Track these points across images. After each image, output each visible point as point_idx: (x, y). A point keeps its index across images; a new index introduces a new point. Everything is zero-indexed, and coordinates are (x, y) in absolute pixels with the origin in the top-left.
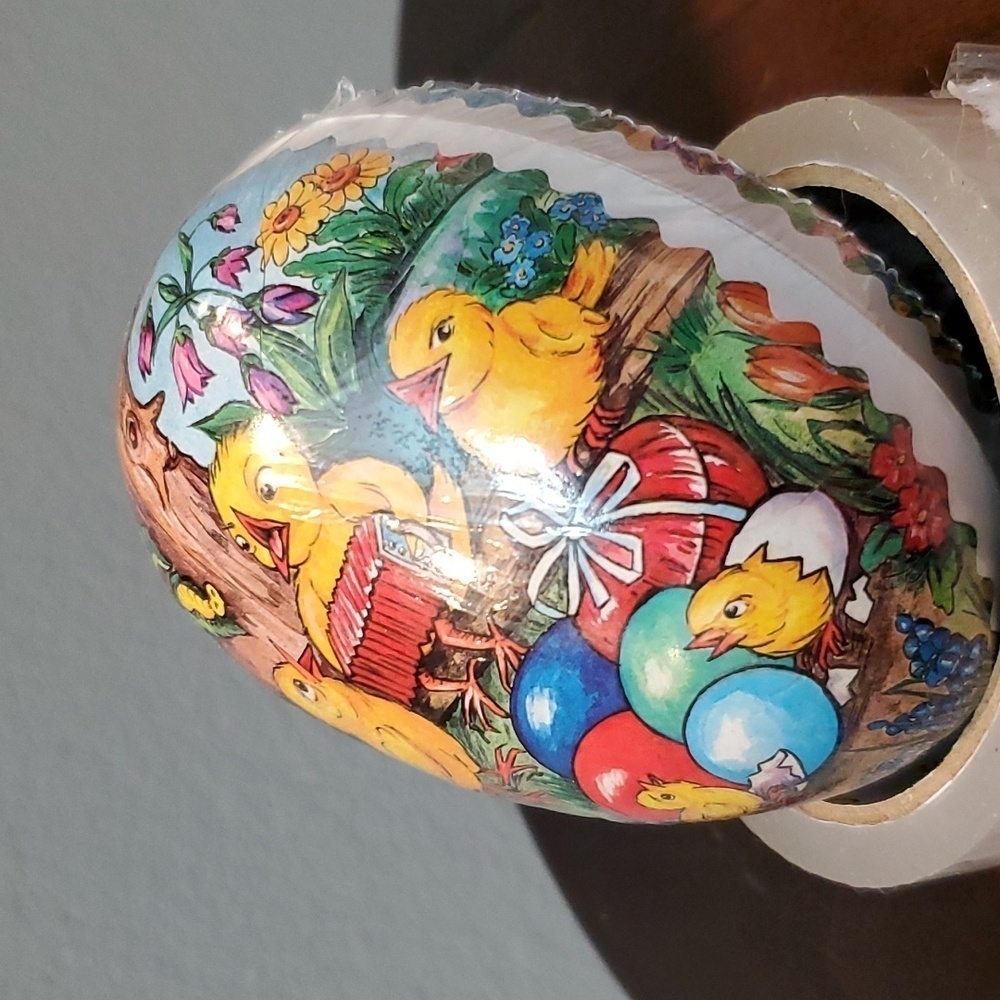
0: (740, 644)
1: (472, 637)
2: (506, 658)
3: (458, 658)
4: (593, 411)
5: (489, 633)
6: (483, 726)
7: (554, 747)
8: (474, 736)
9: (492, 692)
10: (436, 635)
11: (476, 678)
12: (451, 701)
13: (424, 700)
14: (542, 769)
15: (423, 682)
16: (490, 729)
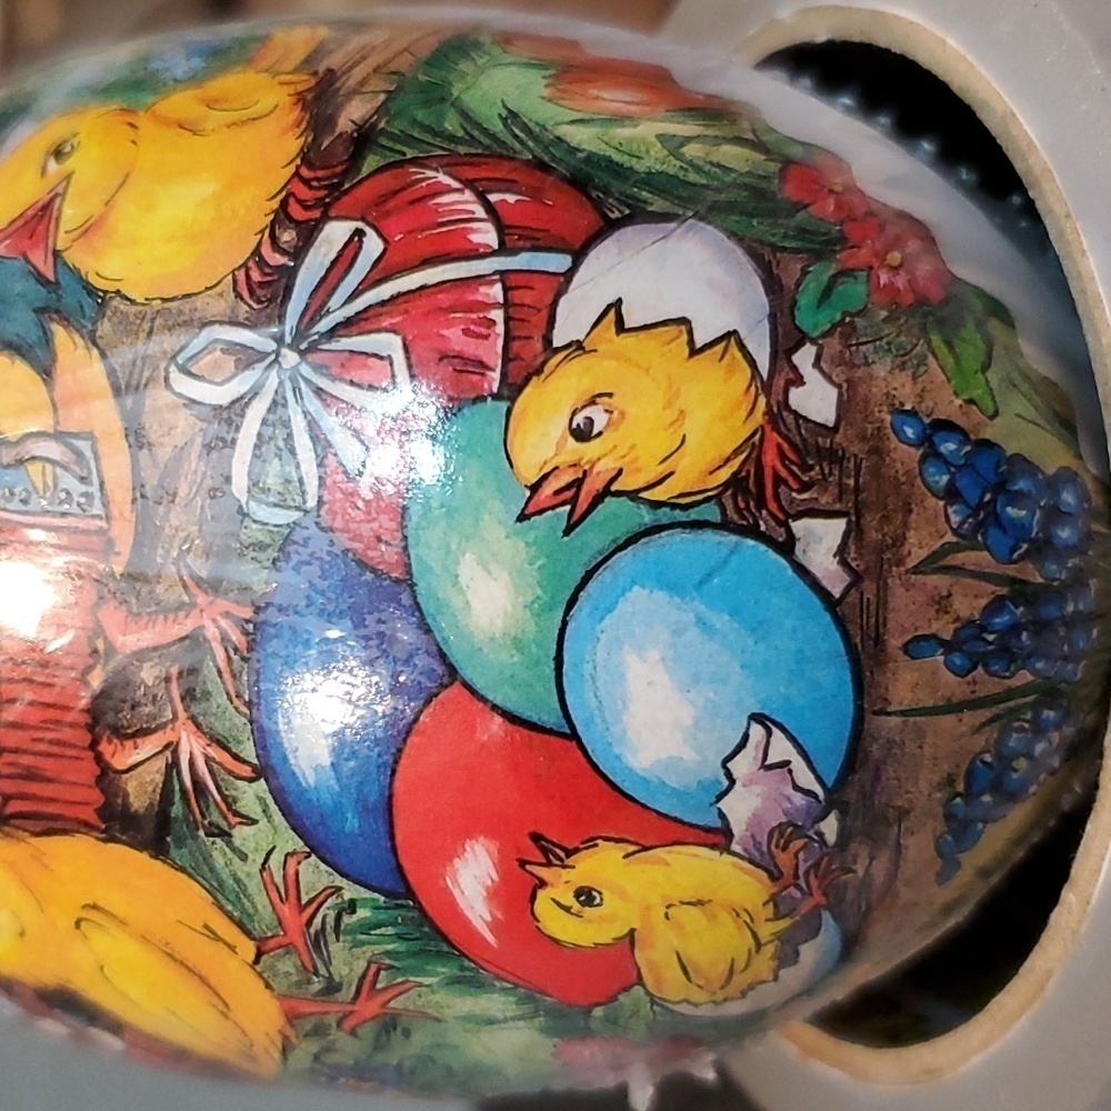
0: (613, 488)
1: (161, 617)
2: (225, 639)
3: (148, 674)
4: (297, 174)
6: (225, 818)
7: (352, 822)
8: (218, 852)
9: (220, 728)
10: (106, 638)
11: (186, 707)
12: (159, 779)
13: (119, 801)
14: (351, 891)
15: (107, 757)
16: (238, 820)
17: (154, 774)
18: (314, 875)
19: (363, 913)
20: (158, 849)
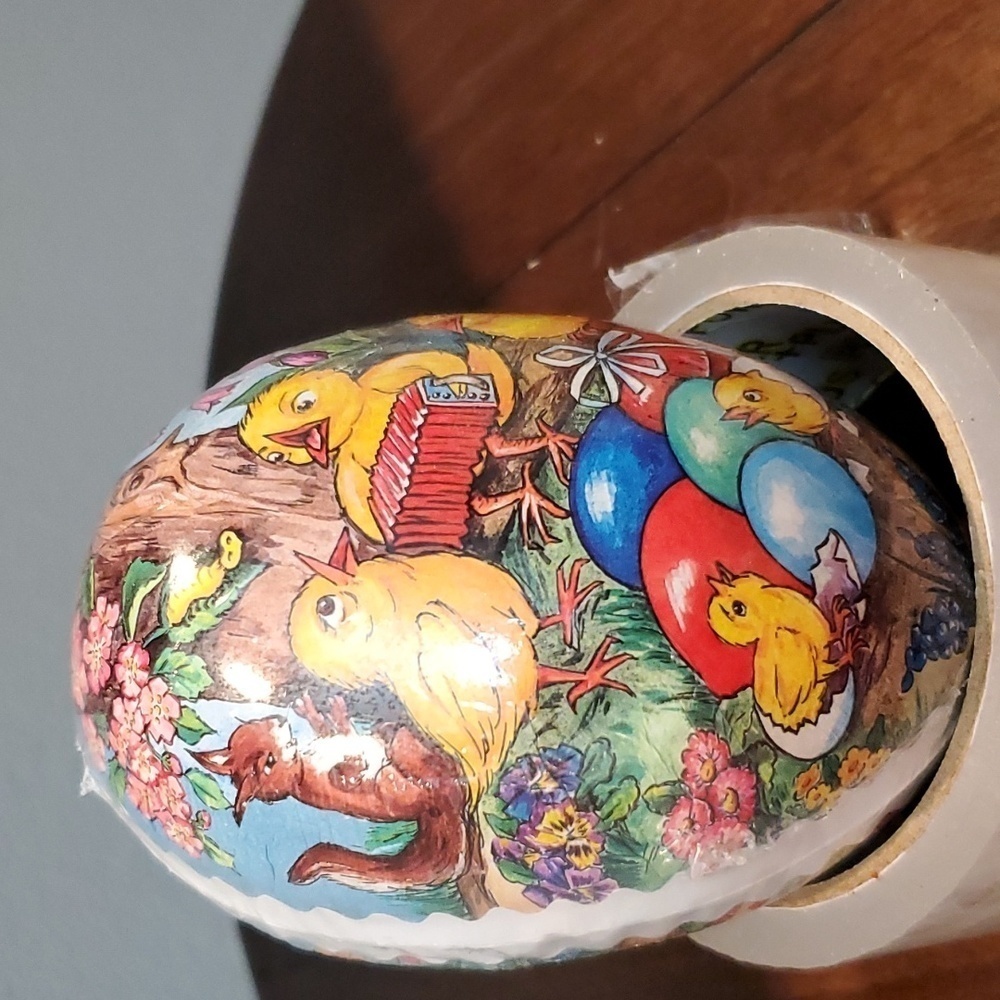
0: (765, 420)
1: (524, 442)
2: (561, 451)
3: (512, 466)
5: (540, 434)
6: (543, 538)
7: (619, 542)
8: (533, 559)
9: (551, 491)
10: (488, 452)
11: (532, 481)
12: (507, 518)
13: (477, 531)
14: (610, 584)
15: (476, 508)
16: (551, 540)
17: (504, 516)
18: (590, 573)
19: (613, 599)
20: (495, 559)
